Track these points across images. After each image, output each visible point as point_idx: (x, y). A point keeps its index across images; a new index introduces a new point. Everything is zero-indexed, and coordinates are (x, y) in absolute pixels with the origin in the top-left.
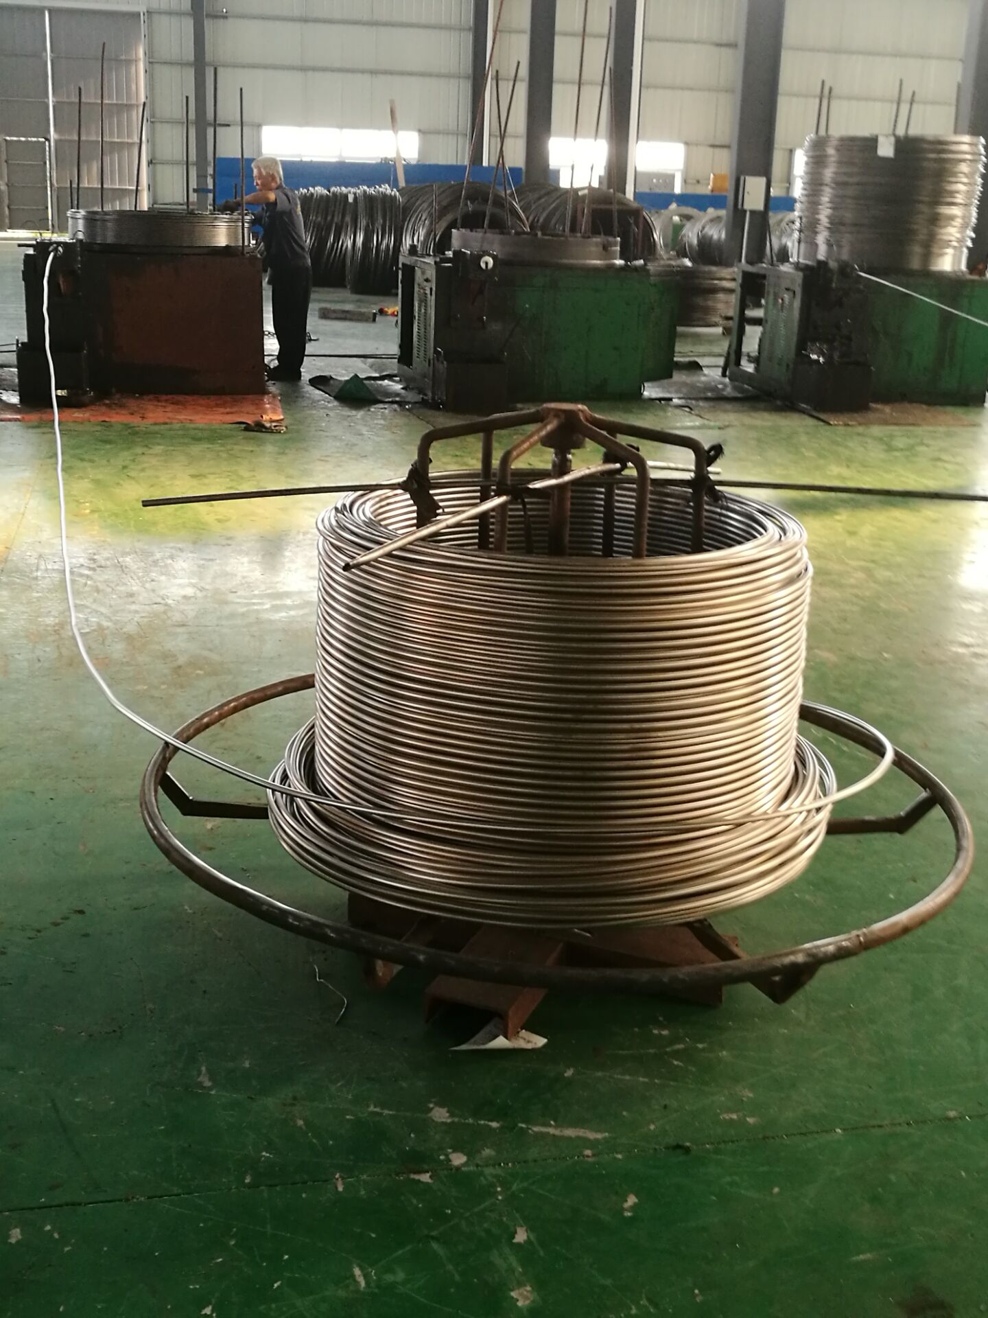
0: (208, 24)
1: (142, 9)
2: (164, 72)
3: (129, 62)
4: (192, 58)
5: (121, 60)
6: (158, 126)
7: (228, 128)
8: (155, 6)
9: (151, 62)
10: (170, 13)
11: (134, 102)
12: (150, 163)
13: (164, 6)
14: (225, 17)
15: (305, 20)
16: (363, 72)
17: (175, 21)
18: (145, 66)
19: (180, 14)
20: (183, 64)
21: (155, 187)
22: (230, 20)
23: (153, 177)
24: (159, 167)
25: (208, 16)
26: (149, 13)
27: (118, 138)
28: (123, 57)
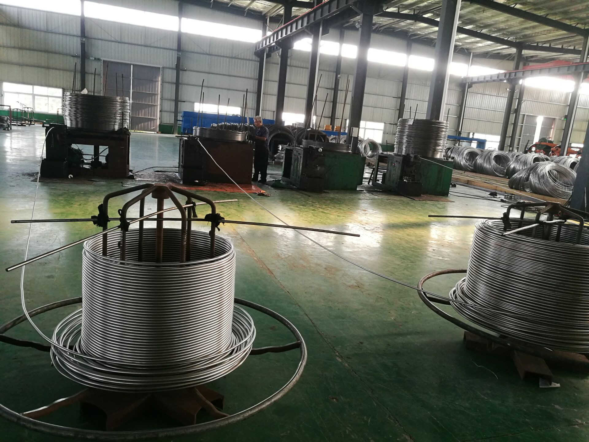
0: (181, 72)
1: (161, 67)
2: (167, 85)
3: (156, 81)
4: (175, 81)
5: (153, 81)
6: (163, 101)
7: (184, 103)
8: (165, 66)
9: (163, 82)
10: (169, 68)
11: (156, 93)
12: (160, 111)
13: (168, 66)
14: (186, 71)
15: (209, 73)
16: (225, 89)
17: (170, 70)
18: (161, 83)
19: (172, 69)
20: (172, 83)
21: (161, 118)
22: (187, 72)
23: (161, 115)
24: (163, 113)
25: (181, 70)
26: (163, 68)
27: (151, 103)
28: (154, 80)
